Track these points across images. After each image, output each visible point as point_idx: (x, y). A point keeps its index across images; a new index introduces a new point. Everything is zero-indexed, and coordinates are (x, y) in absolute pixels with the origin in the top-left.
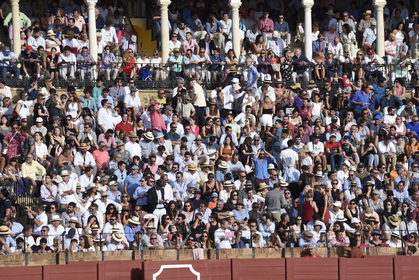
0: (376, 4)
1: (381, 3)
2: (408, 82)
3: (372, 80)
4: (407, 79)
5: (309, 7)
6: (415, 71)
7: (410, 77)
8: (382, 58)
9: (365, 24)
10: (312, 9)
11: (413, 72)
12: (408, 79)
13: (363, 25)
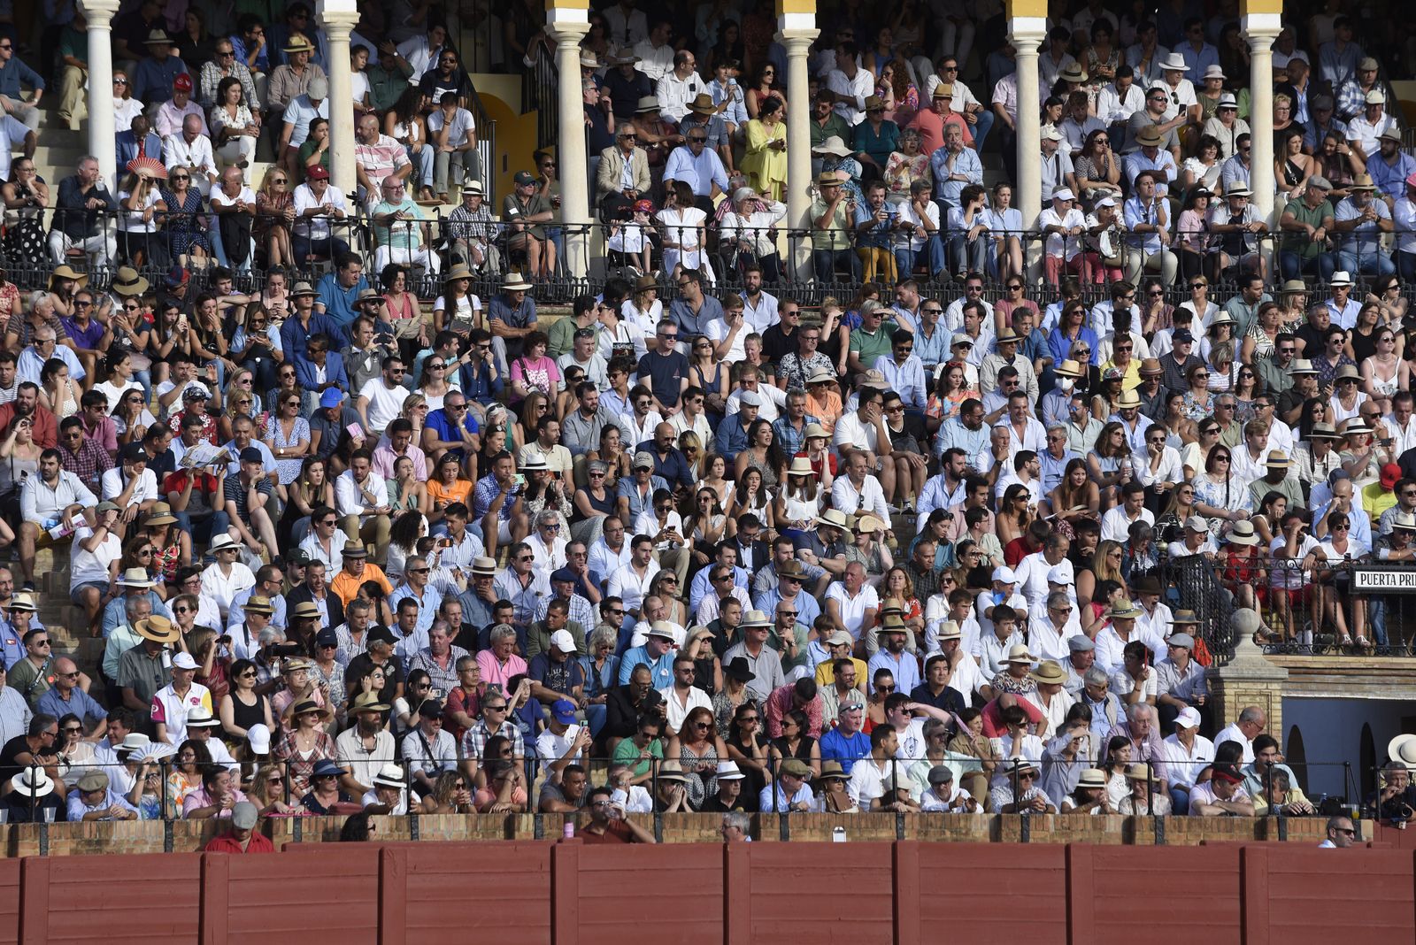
0: (325, 20)
1: (343, 15)
2: (430, 279)
3: (315, 269)
4: (428, 268)
5: (101, 16)
6: (453, 242)
7: (436, 262)
8: (348, 197)
9: (290, 83)
10: (112, 23)
11: (445, 246)
12: (432, 270)
13: (284, 83)
